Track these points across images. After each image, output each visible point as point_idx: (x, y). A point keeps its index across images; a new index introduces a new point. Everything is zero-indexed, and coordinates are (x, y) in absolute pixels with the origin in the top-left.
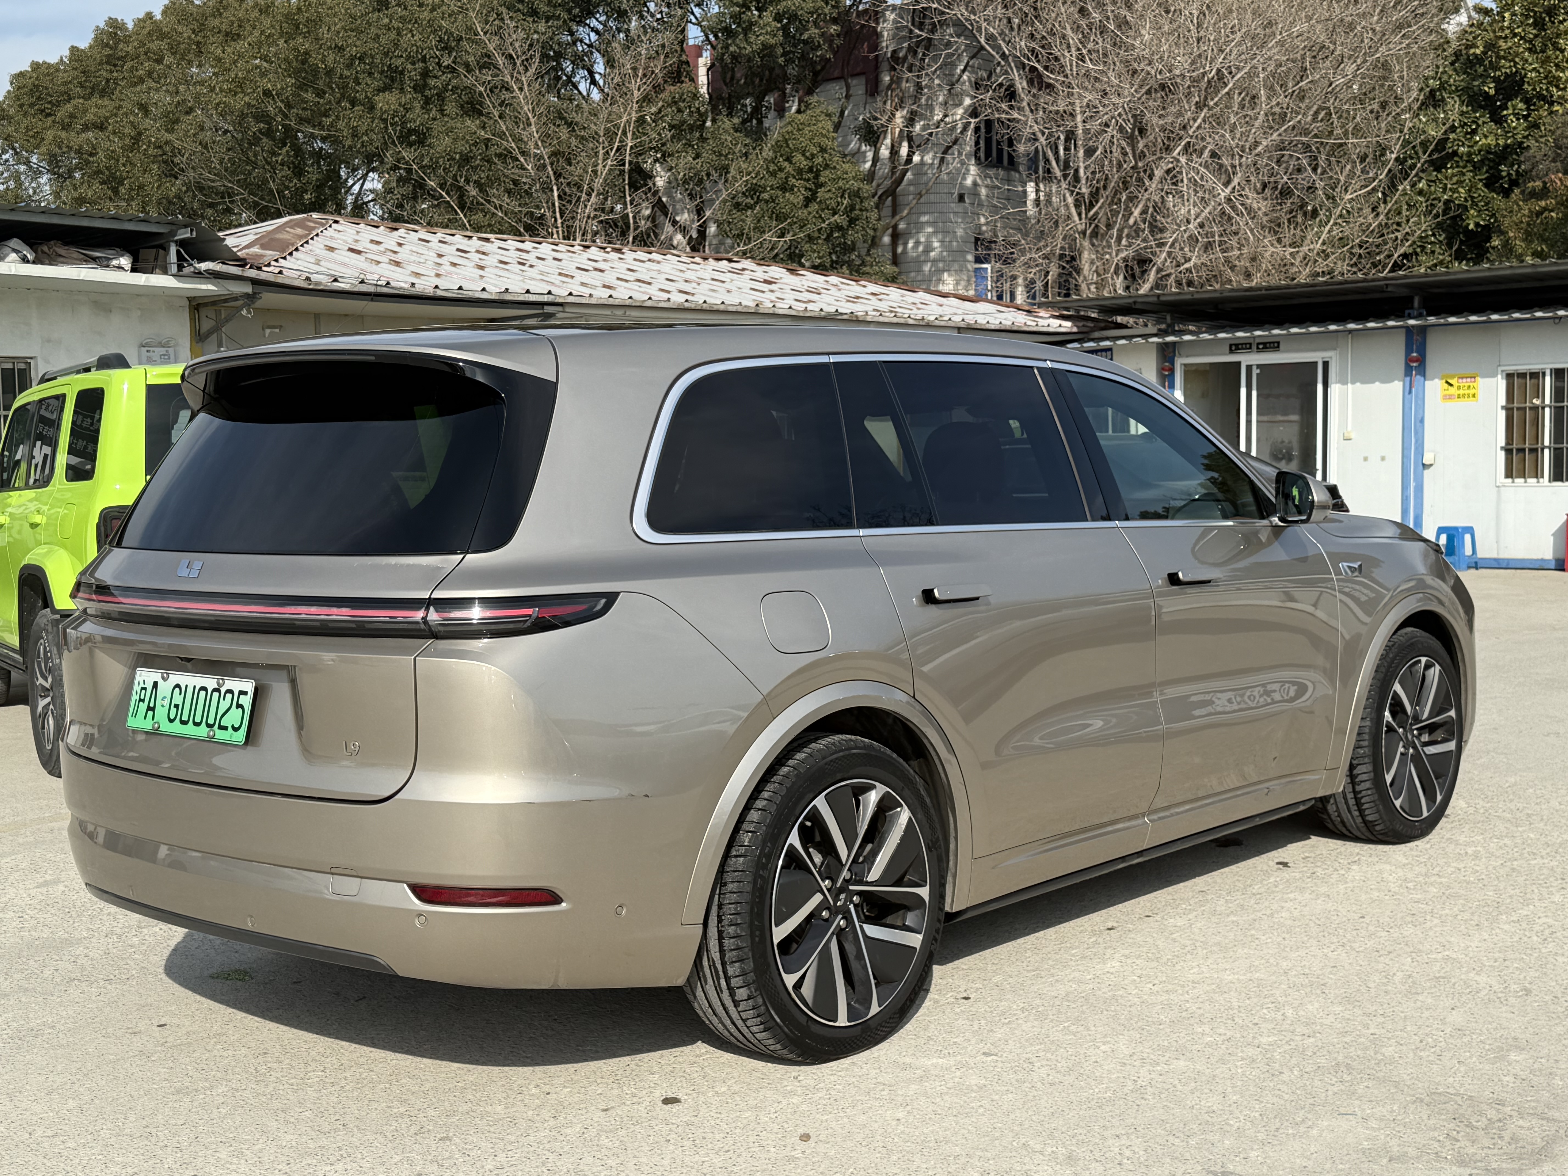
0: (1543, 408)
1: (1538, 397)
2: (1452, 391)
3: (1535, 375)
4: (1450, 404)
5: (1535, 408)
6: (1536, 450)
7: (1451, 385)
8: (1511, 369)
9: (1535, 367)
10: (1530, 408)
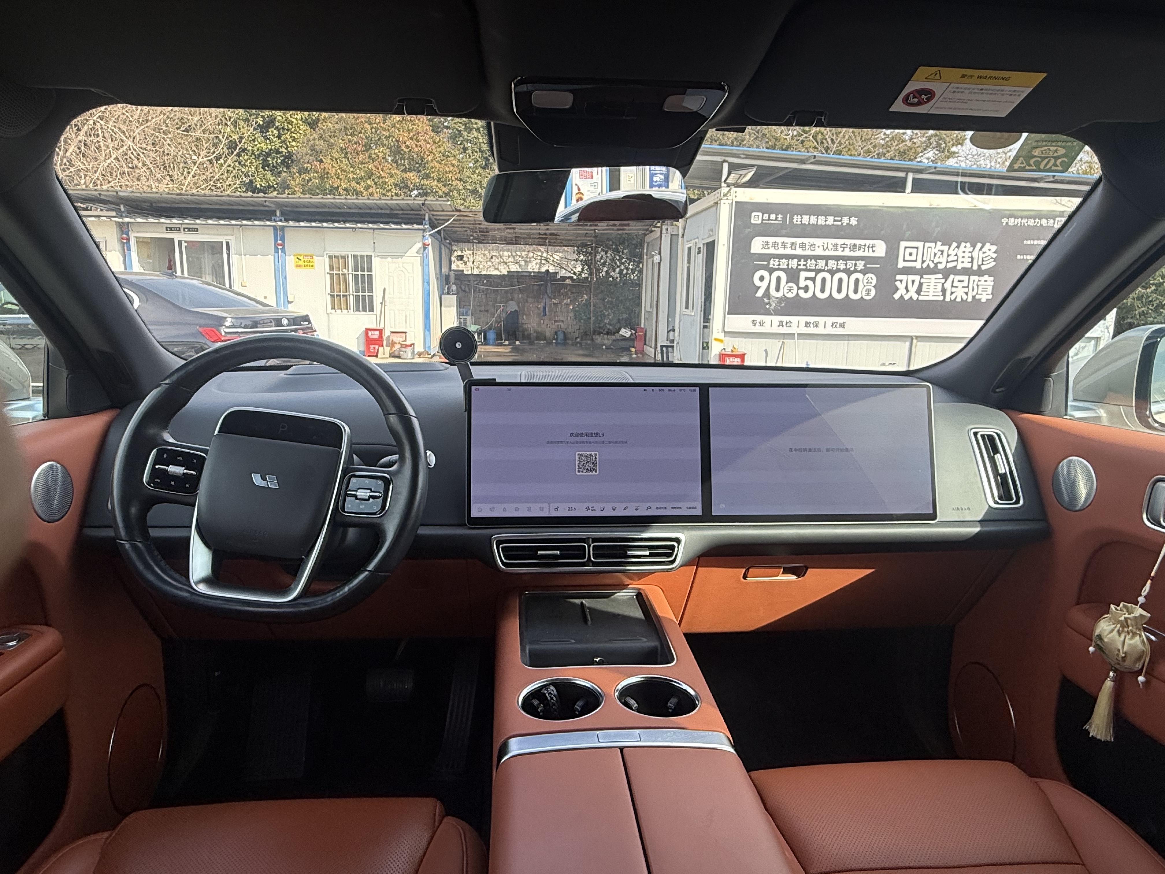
0: (348, 274)
1: (345, 268)
2: (301, 263)
3: (343, 257)
4: (299, 269)
5: (344, 275)
6: (346, 296)
7: (300, 259)
8: (331, 253)
9: (343, 254)
10: (342, 274)
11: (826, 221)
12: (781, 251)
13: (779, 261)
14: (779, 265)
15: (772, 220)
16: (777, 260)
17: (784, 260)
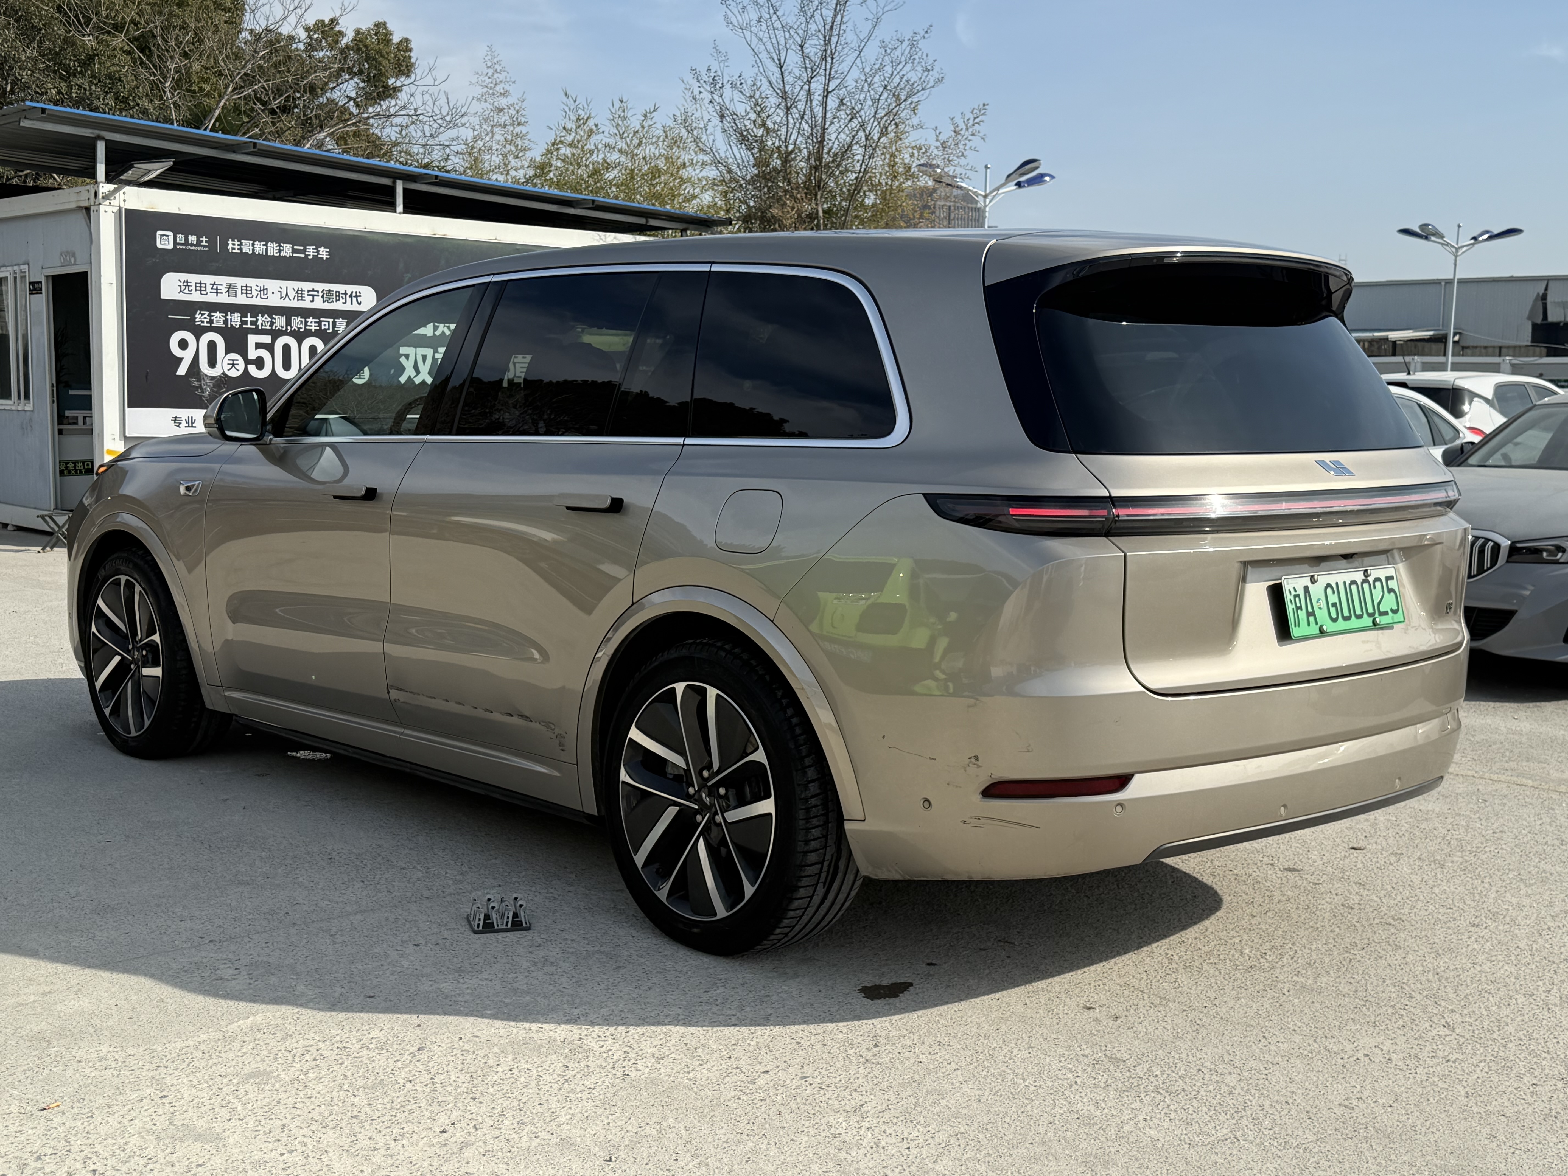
11: (280, 251)
12: (211, 298)
13: (209, 315)
14: (211, 321)
15: (192, 245)
16: (207, 313)
17: (218, 314)
